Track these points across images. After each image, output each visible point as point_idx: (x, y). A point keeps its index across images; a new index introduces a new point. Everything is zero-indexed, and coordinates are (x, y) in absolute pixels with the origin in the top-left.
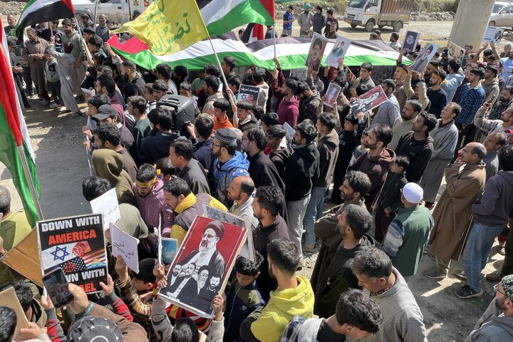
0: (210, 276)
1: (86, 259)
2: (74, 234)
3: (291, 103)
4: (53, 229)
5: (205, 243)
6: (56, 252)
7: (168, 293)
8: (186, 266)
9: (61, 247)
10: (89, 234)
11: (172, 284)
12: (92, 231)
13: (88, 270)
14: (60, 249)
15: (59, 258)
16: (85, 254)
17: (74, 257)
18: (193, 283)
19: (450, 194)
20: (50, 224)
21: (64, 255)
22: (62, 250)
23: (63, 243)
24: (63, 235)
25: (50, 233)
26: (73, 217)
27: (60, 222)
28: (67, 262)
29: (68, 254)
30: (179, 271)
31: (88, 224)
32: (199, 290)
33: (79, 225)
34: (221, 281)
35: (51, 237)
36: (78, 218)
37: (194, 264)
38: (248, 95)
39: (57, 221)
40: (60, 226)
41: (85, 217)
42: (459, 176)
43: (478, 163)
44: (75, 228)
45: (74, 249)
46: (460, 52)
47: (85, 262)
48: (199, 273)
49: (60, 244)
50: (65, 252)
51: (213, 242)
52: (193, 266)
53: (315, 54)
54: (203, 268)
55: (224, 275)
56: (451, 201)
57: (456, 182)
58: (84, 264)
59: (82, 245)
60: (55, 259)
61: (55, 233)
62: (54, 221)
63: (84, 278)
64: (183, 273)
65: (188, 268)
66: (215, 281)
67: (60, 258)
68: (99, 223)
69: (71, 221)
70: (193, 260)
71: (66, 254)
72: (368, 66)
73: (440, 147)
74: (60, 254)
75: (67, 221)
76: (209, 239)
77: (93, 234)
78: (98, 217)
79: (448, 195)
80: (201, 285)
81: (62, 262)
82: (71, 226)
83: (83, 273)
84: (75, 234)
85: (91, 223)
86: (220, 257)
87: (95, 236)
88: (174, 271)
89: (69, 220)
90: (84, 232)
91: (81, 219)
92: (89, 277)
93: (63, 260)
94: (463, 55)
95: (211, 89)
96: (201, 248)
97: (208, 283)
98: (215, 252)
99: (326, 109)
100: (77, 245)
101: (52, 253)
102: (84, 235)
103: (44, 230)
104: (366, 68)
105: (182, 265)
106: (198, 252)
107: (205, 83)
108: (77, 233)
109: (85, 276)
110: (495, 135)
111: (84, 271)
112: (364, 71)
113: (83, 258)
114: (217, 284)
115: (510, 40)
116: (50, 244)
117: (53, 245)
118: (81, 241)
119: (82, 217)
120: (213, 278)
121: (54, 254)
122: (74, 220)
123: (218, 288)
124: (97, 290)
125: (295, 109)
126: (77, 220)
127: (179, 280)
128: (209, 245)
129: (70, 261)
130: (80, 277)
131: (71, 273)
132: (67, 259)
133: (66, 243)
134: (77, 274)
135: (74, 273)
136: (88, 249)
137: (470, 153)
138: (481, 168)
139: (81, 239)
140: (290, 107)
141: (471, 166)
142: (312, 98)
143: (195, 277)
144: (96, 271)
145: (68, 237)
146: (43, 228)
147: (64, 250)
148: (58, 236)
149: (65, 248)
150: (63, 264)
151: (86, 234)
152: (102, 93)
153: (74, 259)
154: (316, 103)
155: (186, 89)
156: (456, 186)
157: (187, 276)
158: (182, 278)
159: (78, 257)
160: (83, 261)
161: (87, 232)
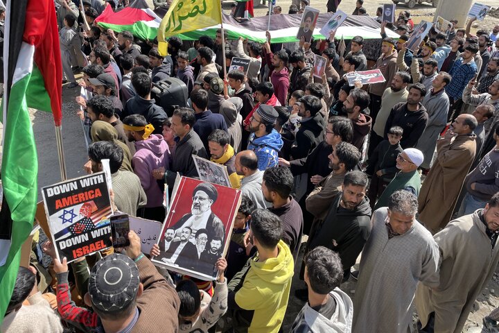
0: (210, 240)
1: (93, 219)
2: (79, 195)
3: (282, 76)
4: (59, 193)
5: (198, 206)
6: (64, 215)
7: (164, 259)
8: (180, 230)
9: (68, 209)
10: (94, 193)
11: (166, 249)
12: (97, 190)
13: (97, 229)
14: (67, 212)
15: (67, 221)
16: (92, 214)
17: (82, 217)
18: (190, 248)
19: (441, 163)
20: (55, 188)
21: (72, 217)
22: (69, 212)
23: (70, 206)
24: (69, 198)
25: (55, 197)
26: (77, 179)
27: (64, 186)
28: (75, 224)
29: (76, 216)
30: (173, 236)
31: (92, 184)
32: (199, 254)
33: (83, 186)
34: (223, 244)
35: (58, 201)
36: (82, 179)
37: (189, 228)
38: (239, 67)
39: (62, 184)
40: (65, 189)
41: (89, 177)
42: (450, 147)
43: (469, 134)
44: (81, 190)
45: (81, 210)
46: (447, 26)
47: (93, 221)
48: (196, 236)
49: (67, 207)
50: (72, 214)
51: (207, 205)
52: (188, 230)
53: (307, 26)
54: (200, 231)
55: (225, 238)
56: (441, 171)
57: (447, 153)
58: (93, 223)
59: (89, 205)
60: (63, 222)
61: (61, 196)
62: (58, 185)
63: (94, 237)
64: (177, 238)
65: (183, 232)
66: (216, 244)
67: (69, 221)
68: (103, 181)
69: (75, 183)
70: (187, 223)
71: (74, 215)
72: (359, 40)
73: (432, 115)
74: (68, 216)
75: (72, 184)
76: (201, 202)
77: (98, 193)
78: (102, 176)
79: (439, 165)
80: (201, 249)
81: (71, 224)
82: (76, 188)
83: (92, 232)
84: (81, 196)
85: (96, 183)
86: (217, 220)
87: (100, 195)
88: (166, 235)
89: (73, 182)
90: (89, 192)
91: (85, 180)
92: (98, 235)
93: (71, 222)
94: (451, 29)
95: (204, 60)
96: (194, 211)
97: (208, 246)
98: (211, 216)
99: (316, 80)
100: (84, 206)
101: (60, 217)
102: (90, 195)
103: (49, 195)
104: (357, 42)
105: (175, 229)
106: (191, 215)
107: (199, 54)
108: (82, 194)
109: (95, 234)
110: (483, 107)
111: (93, 230)
112: (355, 45)
113: (91, 218)
114: (218, 247)
115: (493, 16)
116: (57, 208)
117: (60, 209)
118: (87, 201)
119: (86, 178)
120: (214, 241)
121: (62, 217)
122: (78, 182)
123: (221, 250)
124: (108, 246)
125: (287, 81)
126: (81, 181)
127: (175, 245)
128: (202, 208)
129: (79, 222)
130: (90, 236)
131: (81, 234)
132: (75, 220)
133: (72, 205)
134: (86, 234)
135: (84, 233)
136: (95, 208)
137: (461, 124)
138: (472, 140)
139: (87, 199)
140: (281, 79)
141: (462, 137)
142: (305, 71)
143: (193, 241)
144: (105, 228)
145: (74, 199)
146: (48, 193)
147: (72, 212)
148: (64, 200)
149: (73, 210)
150: (72, 226)
151: (92, 194)
152: (97, 64)
153: (82, 220)
154: (307, 75)
155: (184, 58)
156: (448, 157)
157: (183, 241)
158: (178, 243)
159: (86, 218)
160: (91, 220)
161: (93, 192)
